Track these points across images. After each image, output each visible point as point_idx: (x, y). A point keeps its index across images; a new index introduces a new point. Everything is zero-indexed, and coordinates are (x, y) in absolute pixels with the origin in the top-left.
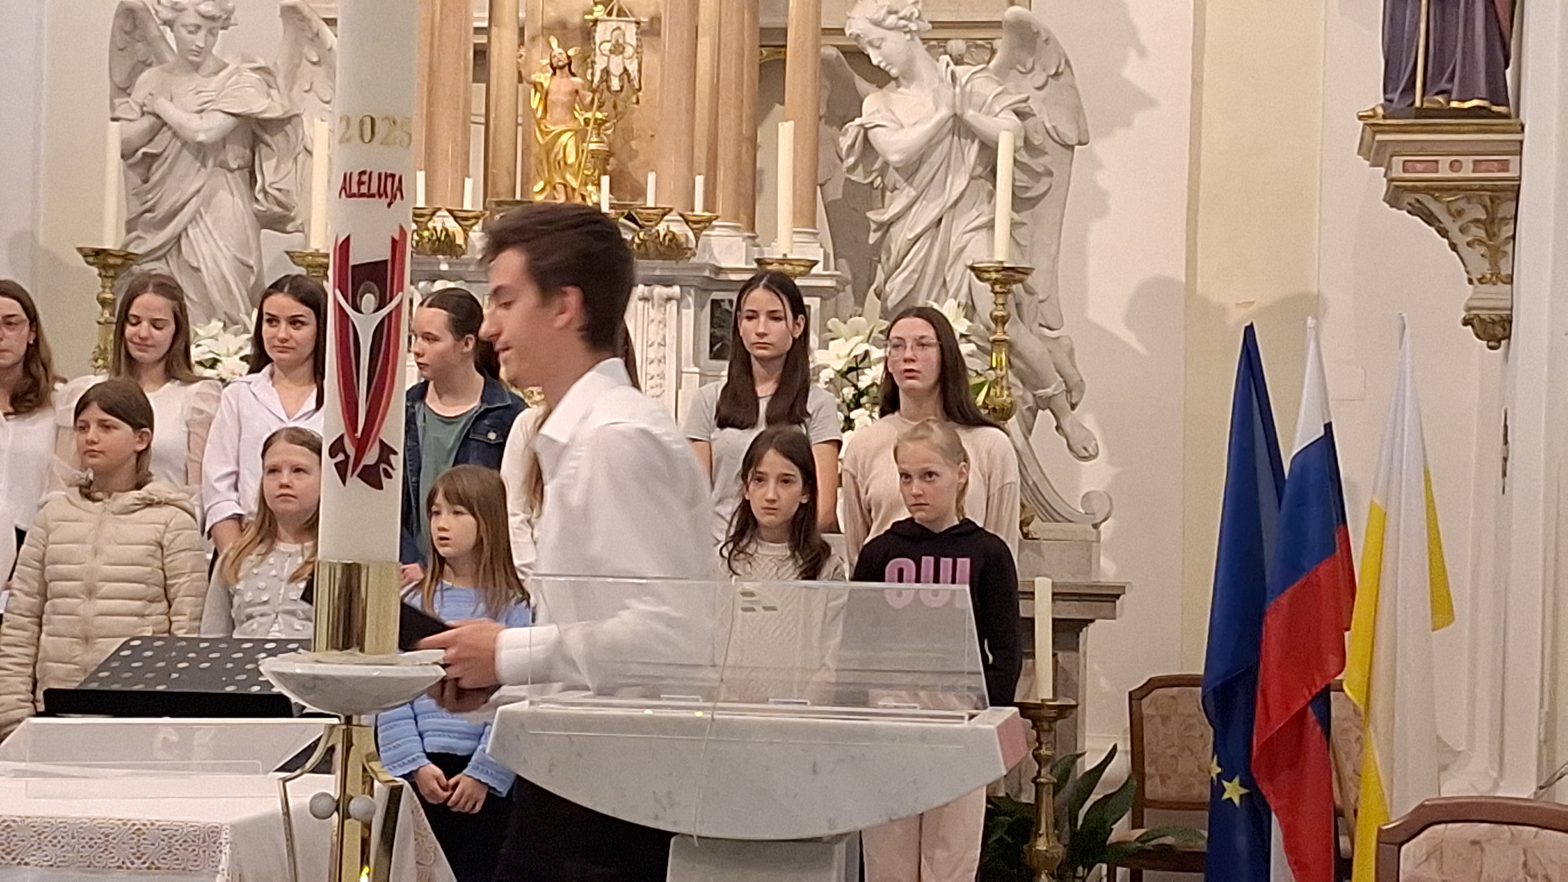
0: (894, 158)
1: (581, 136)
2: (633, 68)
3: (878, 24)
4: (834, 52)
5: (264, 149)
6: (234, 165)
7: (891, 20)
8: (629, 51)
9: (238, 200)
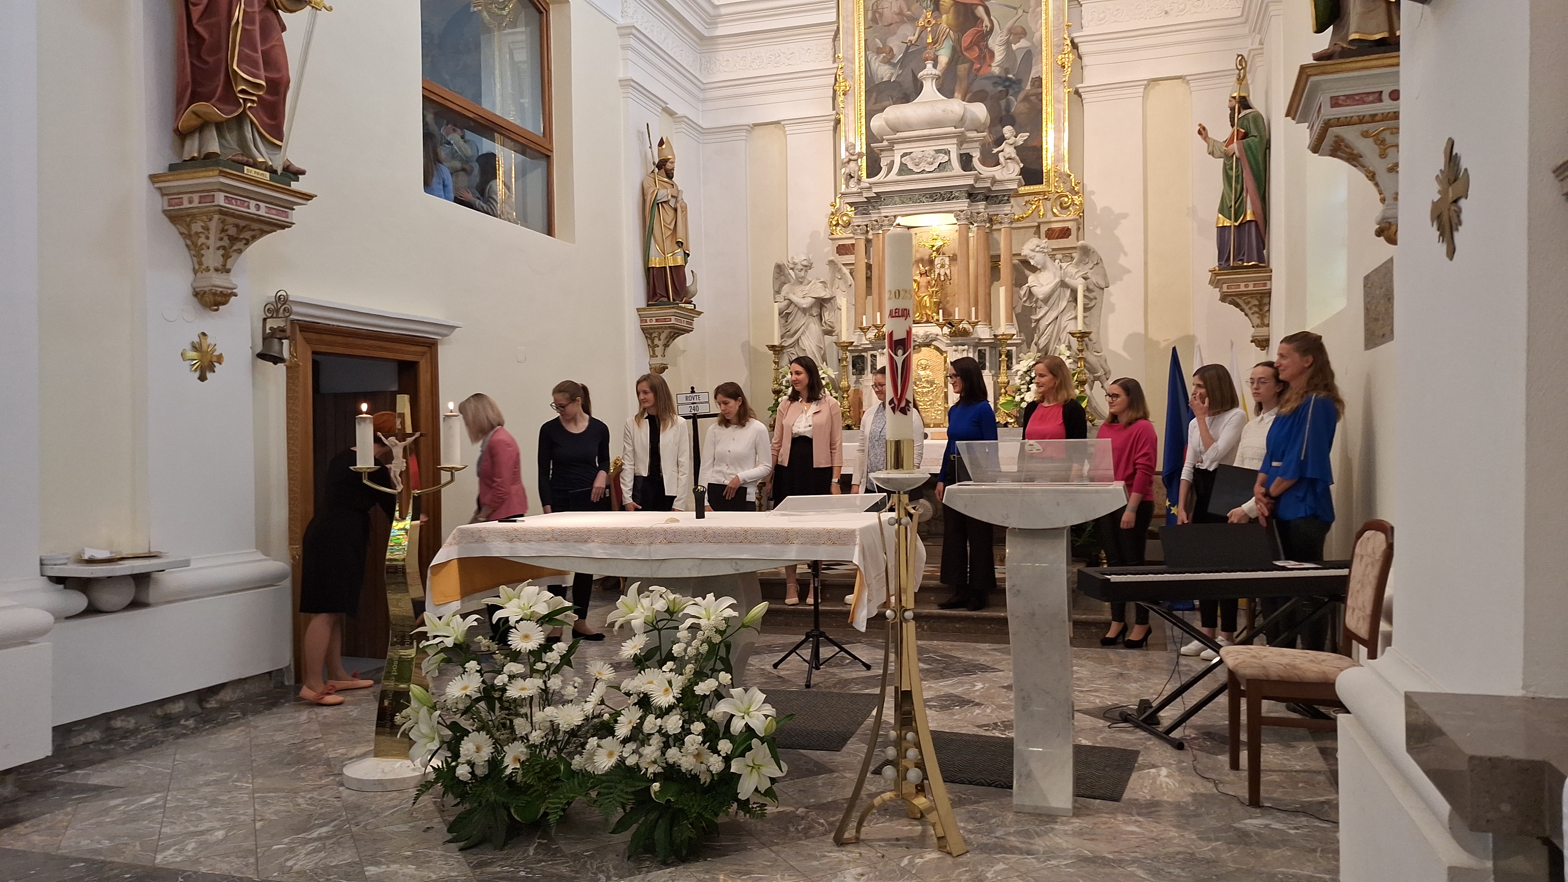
0: (1041, 297)
1: (931, 296)
2: (948, 272)
3: (1033, 251)
4: (1017, 262)
5: (825, 309)
6: (815, 315)
7: (1038, 249)
8: (947, 266)
9: (815, 326)
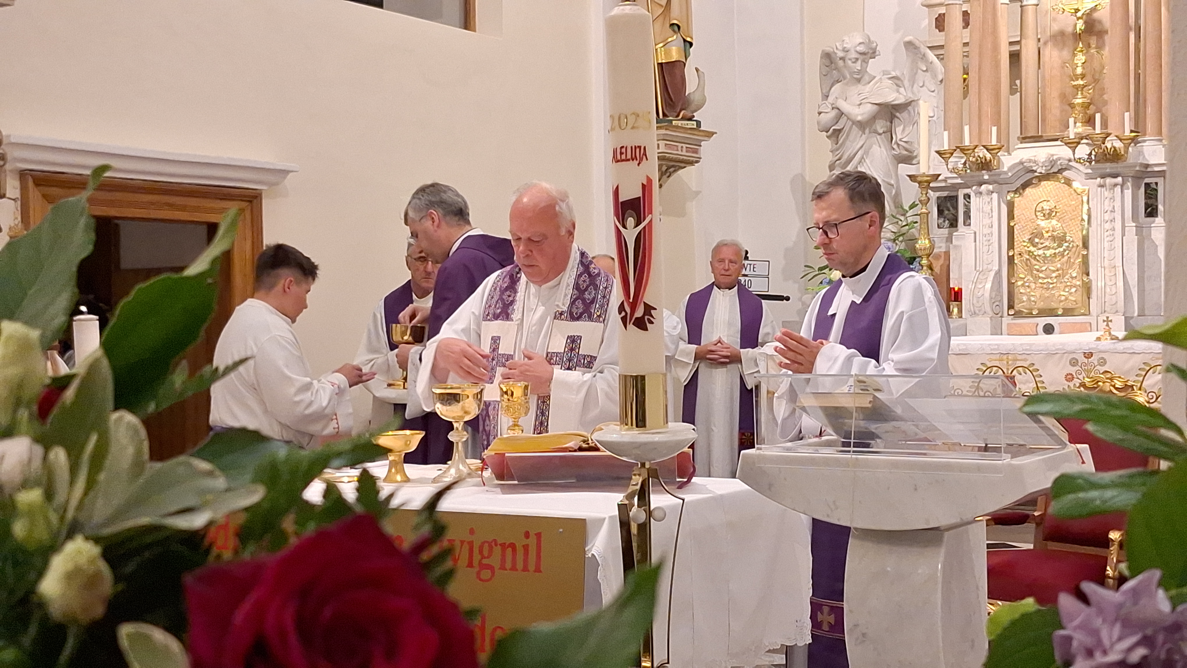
5: (896, 121)
6: (881, 131)
9: (883, 149)
